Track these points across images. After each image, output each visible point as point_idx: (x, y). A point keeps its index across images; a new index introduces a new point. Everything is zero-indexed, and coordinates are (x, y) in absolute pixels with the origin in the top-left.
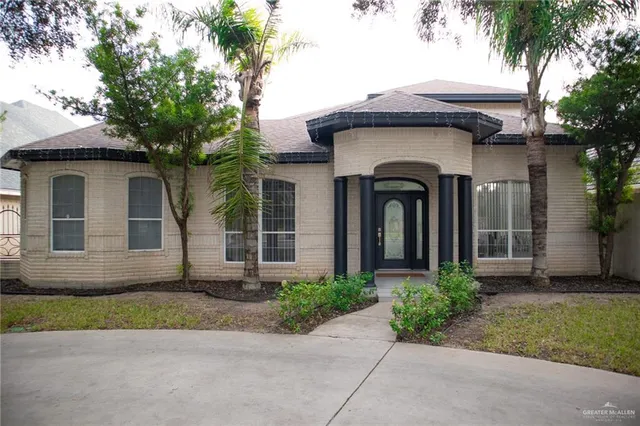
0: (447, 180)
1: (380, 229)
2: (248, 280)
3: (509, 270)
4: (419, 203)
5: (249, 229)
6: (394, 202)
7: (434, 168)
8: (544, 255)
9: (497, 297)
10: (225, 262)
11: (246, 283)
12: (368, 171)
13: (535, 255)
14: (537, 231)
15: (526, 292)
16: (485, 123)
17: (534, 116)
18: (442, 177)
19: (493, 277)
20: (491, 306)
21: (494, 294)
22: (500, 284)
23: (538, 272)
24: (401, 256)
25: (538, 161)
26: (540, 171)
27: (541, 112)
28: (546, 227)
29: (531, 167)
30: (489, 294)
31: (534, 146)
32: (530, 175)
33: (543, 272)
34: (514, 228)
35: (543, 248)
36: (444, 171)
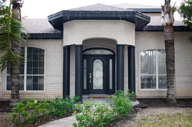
0: (121, 47)
1: (90, 74)
2: (13, 100)
3: (157, 95)
4: (111, 61)
5: (13, 73)
6: (97, 60)
7: (114, 41)
8: (173, 87)
9: (147, 109)
10: (6, 91)
11: (11, 102)
12: (79, 42)
13: (168, 87)
14: (169, 74)
15: (163, 106)
16: (140, 17)
17: (167, 15)
18: (118, 46)
19: (148, 99)
20: (142, 114)
21: (146, 108)
22: (150, 103)
23: (170, 96)
24: (102, 88)
25: (169, 38)
26: (170, 44)
27: (171, 13)
28: (174, 73)
29: (166, 41)
30: (143, 108)
31: (167, 31)
32: (166, 46)
33: (172, 96)
34: (159, 73)
35: (172, 84)
36: (119, 42)
